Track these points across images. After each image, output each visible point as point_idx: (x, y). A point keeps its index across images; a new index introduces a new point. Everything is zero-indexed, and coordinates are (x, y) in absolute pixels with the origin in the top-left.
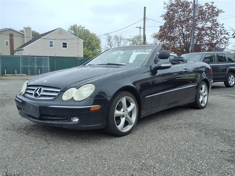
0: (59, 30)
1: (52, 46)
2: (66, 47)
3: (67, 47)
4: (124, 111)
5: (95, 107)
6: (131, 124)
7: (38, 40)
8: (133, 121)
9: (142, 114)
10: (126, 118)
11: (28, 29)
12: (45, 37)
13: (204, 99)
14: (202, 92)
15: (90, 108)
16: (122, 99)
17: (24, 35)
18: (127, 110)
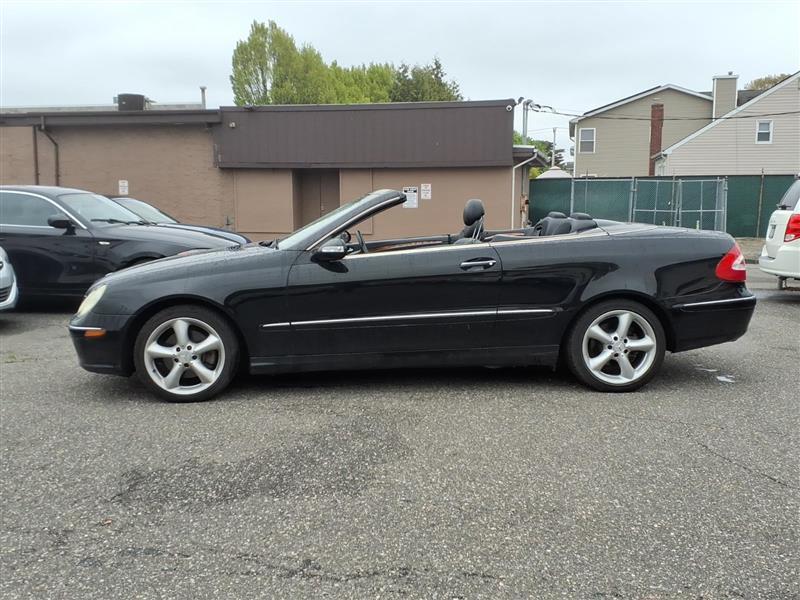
1: (768, 139)
4: (178, 350)
5: (94, 331)
6: (207, 381)
7: (715, 123)
8: (212, 376)
9: (253, 364)
10: (186, 365)
11: (726, 82)
12: (742, 108)
13: (624, 359)
14: (616, 335)
15: (84, 331)
16: (173, 323)
17: (712, 102)
18: (189, 348)
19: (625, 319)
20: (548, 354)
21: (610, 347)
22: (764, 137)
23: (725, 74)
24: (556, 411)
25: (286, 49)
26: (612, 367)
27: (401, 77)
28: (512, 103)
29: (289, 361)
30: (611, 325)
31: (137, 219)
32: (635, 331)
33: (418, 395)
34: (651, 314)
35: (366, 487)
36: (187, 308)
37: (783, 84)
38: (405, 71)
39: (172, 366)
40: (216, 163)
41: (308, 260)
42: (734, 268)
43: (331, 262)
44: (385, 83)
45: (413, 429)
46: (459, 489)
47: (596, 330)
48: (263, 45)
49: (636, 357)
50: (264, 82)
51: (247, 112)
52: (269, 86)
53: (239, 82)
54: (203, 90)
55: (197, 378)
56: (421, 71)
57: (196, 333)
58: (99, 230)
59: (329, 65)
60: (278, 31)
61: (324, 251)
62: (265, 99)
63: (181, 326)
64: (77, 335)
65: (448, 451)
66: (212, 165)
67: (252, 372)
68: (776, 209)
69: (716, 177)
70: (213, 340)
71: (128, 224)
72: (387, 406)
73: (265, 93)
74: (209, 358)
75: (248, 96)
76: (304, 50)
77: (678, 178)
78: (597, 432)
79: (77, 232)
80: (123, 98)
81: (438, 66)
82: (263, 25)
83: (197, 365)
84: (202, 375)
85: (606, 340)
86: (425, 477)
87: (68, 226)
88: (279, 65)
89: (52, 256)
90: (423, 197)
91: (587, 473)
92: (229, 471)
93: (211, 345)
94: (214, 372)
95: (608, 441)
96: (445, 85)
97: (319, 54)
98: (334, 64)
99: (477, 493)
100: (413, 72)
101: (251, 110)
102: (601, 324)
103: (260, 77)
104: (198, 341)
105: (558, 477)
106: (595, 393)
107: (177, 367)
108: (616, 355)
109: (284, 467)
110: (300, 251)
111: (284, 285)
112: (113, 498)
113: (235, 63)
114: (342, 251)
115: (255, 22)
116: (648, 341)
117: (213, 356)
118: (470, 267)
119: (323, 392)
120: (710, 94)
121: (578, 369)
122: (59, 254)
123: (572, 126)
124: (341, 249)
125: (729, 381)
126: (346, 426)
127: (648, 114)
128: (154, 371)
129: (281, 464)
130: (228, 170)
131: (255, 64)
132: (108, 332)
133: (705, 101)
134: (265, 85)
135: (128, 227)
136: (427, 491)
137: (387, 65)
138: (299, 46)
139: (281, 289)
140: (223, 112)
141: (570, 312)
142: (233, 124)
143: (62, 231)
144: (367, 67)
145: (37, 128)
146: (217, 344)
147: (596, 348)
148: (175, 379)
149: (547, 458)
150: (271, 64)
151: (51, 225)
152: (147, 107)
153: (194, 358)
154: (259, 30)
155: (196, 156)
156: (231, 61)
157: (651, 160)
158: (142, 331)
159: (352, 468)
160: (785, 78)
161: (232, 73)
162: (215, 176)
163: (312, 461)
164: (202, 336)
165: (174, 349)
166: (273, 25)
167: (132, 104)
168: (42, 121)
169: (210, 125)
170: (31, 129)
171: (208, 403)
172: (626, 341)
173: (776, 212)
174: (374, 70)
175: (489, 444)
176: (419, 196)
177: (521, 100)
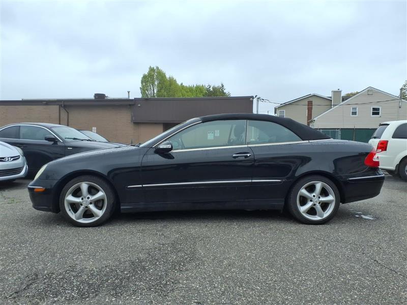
0: (368, 91)
1: (356, 114)
2: (378, 114)
3: (380, 113)
4: (82, 199)
5: (39, 188)
6: (97, 216)
7: (333, 108)
8: (100, 213)
9: (122, 207)
10: (86, 207)
11: (337, 93)
12: (345, 102)
13: (318, 207)
14: (314, 194)
15: (34, 189)
16: (80, 185)
17: (331, 100)
18: (88, 198)
19: (319, 186)
20: (279, 203)
21: (311, 201)
22: (354, 113)
23: (336, 90)
24: (285, 236)
25: (163, 77)
26: (312, 211)
27: (208, 90)
28: (252, 97)
29: (141, 206)
30: (311, 189)
31: (88, 138)
32: (324, 193)
33: (210, 225)
34: (332, 183)
35: (173, 290)
36: (88, 177)
37: (357, 95)
38: (210, 87)
39: (79, 207)
40: (132, 120)
41: (153, 152)
42: (374, 160)
43: (165, 153)
44: (202, 92)
45: (205, 247)
46: (233, 293)
47: (303, 191)
48: (153, 76)
49: (325, 206)
50: (153, 90)
51: (145, 100)
52: (155, 92)
53: (143, 90)
54: (129, 92)
55: (92, 214)
56: (216, 88)
57: (92, 190)
58: (68, 142)
59: (180, 84)
60: (160, 70)
61: (161, 147)
62: (154, 96)
63: (84, 186)
64: (31, 190)
65: (226, 262)
66: (130, 122)
67: (122, 211)
68: (371, 139)
69: (335, 129)
70: (101, 194)
71: (82, 140)
72: (193, 231)
73: (154, 94)
74: (99, 204)
75: (147, 95)
76: (170, 77)
77: (320, 129)
78: (310, 250)
79: (58, 143)
80: (96, 95)
81: (223, 86)
82: (153, 68)
83: (92, 207)
84: (95, 213)
85: (309, 197)
86: (211, 283)
87: (54, 140)
88: (159, 83)
89: (47, 154)
90: (216, 135)
91: (311, 280)
92: (92, 275)
93: (100, 197)
94: (101, 211)
95: (318, 256)
96: (225, 93)
97: (175, 80)
98: (182, 84)
99: (244, 296)
100: (213, 88)
101: (147, 100)
102: (306, 188)
103: (152, 88)
104: (93, 194)
105: (294, 283)
106: (304, 225)
107: (82, 208)
108: (315, 205)
109: (126, 273)
110: (149, 147)
111: (140, 165)
112: (11, 295)
113: (142, 82)
114: (170, 147)
115: (150, 67)
116: (331, 198)
117: (101, 202)
118: (238, 157)
119: (160, 222)
120: (330, 97)
121: (295, 212)
122: (51, 153)
123: (276, 109)
124: (169, 146)
125: (371, 218)
126: (168, 244)
127: (307, 103)
128: (70, 210)
129: (125, 270)
130: (137, 123)
131: (150, 83)
132: (46, 189)
133: (329, 100)
134: (154, 91)
135: (82, 142)
136: (212, 294)
137: (202, 85)
138: (167, 76)
139: (139, 167)
140: (136, 99)
141: (290, 181)
142: (139, 105)
143: (51, 143)
144: (195, 86)
145: (61, 106)
146: (102, 196)
147: (304, 201)
148: (80, 214)
149: (285, 269)
150: (156, 83)
151: (46, 140)
152: (106, 98)
153: (91, 203)
154: (152, 70)
155: (124, 118)
156: (140, 82)
157: (308, 122)
158: (64, 189)
159: (167, 274)
160: (358, 93)
161: (141, 86)
162: (131, 125)
163: (144, 268)
164: (96, 192)
165: (80, 198)
166: (158, 68)
167: (100, 97)
168: (62, 103)
169: (130, 105)
170: (58, 106)
171: (97, 228)
172: (319, 198)
173: (371, 140)
174: (198, 87)
175: (250, 257)
176: (214, 135)
177: (256, 96)
